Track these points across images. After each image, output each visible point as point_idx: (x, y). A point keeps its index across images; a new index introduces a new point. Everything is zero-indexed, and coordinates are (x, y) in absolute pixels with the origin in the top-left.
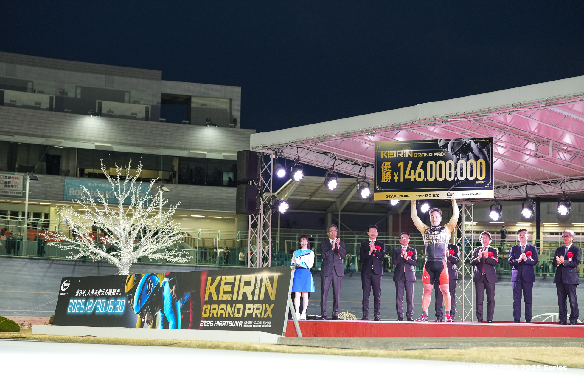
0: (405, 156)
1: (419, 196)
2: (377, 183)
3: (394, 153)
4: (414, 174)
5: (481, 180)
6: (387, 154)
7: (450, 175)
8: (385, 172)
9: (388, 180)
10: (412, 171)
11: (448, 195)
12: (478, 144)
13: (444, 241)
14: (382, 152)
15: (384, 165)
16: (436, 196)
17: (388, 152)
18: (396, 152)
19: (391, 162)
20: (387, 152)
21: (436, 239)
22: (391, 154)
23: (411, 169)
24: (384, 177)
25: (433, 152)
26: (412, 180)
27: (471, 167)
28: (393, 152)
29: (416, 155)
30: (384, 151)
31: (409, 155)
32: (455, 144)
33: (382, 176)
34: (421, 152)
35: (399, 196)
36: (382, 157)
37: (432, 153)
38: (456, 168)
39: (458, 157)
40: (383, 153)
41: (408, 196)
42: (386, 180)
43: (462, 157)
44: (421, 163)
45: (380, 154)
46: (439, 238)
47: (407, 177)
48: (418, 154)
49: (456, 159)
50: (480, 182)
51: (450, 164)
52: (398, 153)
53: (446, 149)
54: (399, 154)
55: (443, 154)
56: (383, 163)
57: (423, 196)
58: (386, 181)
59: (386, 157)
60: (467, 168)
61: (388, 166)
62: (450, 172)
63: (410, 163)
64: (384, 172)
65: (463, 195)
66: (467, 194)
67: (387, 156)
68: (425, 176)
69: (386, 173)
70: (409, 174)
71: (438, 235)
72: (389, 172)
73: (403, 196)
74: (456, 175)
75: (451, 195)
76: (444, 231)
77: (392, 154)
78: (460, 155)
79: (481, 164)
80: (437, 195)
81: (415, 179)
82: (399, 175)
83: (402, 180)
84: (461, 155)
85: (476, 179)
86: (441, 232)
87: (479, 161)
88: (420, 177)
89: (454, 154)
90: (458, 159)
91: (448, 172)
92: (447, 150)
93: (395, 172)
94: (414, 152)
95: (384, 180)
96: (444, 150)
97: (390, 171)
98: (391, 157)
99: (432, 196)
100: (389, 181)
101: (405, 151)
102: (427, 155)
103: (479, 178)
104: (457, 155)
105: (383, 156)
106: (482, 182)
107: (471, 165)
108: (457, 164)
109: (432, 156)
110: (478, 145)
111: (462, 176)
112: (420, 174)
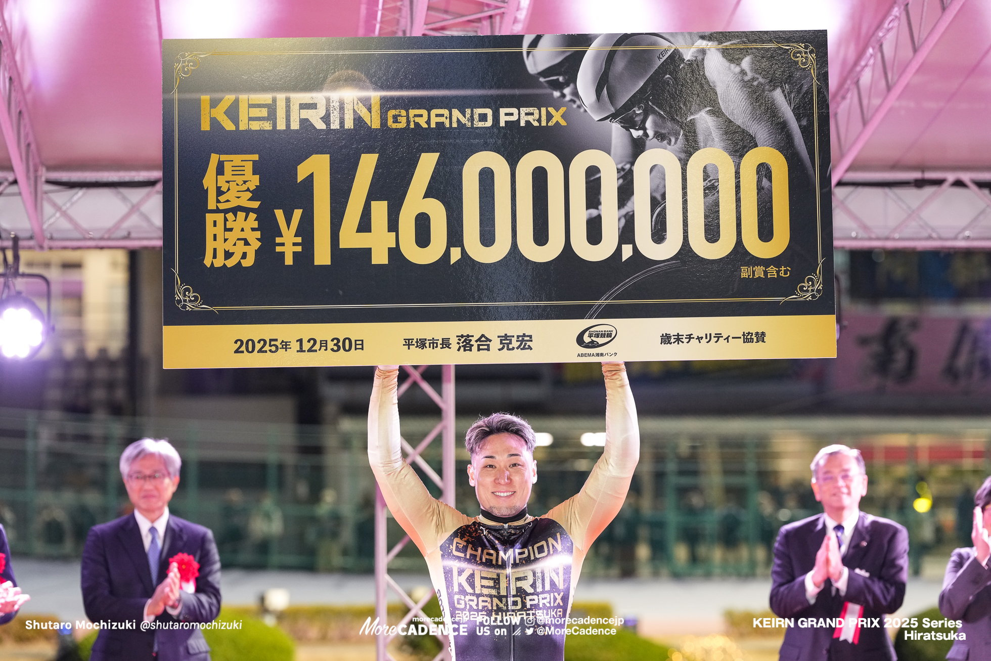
0: (335, 125)
1: (422, 344)
2: (176, 271)
3: (272, 108)
4: (393, 226)
5: (766, 263)
6: (233, 113)
7: (594, 233)
8: (226, 211)
9: (244, 256)
10: (380, 209)
11: (587, 339)
12: (746, 63)
13: (559, 601)
14: (205, 98)
15: (220, 170)
16: (515, 344)
17: (243, 97)
18: (288, 100)
19: (256, 157)
20: (237, 101)
21: (521, 592)
22: (255, 112)
23: (373, 194)
24: (220, 238)
25: (496, 104)
26: (380, 258)
27: (711, 188)
28: (266, 98)
29: (400, 121)
30: (217, 95)
31: (358, 120)
32: (620, 65)
33: (210, 230)
34: (428, 104)
35: (306, 346)
36: (205, 126)
37: (489, 112)
38: (625, 192)
39: (636, 134)
40: (214, 104)
41: (360, 345)
42: (228, 255)
43: (660, 136)
44: (427, 163)
45: (192, 110)
46: (533, 586)
47: (350, 239)
48: (412, 112)
49: (626, 141)
50: (759, 272)
51: (592, 173)
52: (295, 108)
53: (567, 91)
54: (305, 114)
55: (549, 117)
56: (214, 159)
57: (446, 343)
58: (231, 263)
59: (229, 126)
60: (685, 194)
61: (239, 180)
62: (594, 212)
63: (368, 164)
64: (217, 211)
65: (666, 339)
66: (690, 337)
67: (237, 124)
68: (455, 236)
69: (230, 216)
70: (365, 226)
71: (526, 570)
72: (247, 211)
73: (331, 345)
74: (627, 234)
75: (600, 341)
76: (559, 547)
77: (264, 113)
78: (649, 124)
79: (764, 171)
80: (525, 341)
81: (395, 253)
82: (306, 231)
83: (322, 256)
84: (655, 124)
85: (740, 253)
86: (541, 550)
87: (751, 160)
88: (423, 238)
89: (613, 117)
90: (638, 147)
91: (580, 215)
92: (575, 93)
93: (279, 214)
94: (386, 104)
95: (221, 255)
96: (557, 94)
97: (256, 204)
98: (255, 126)
99: (495, 344)
100: (249, 262)
101: (336, 95)
102: (464, 120)
103: (755, 247)
104: (629, 124)
105: (214, 122)
106: (772, 271)
107: (706, 176)
108: (631, 172)
109: (489, 123)
110: (743, 72)
111: (659, 234)
112: (423, 223)
